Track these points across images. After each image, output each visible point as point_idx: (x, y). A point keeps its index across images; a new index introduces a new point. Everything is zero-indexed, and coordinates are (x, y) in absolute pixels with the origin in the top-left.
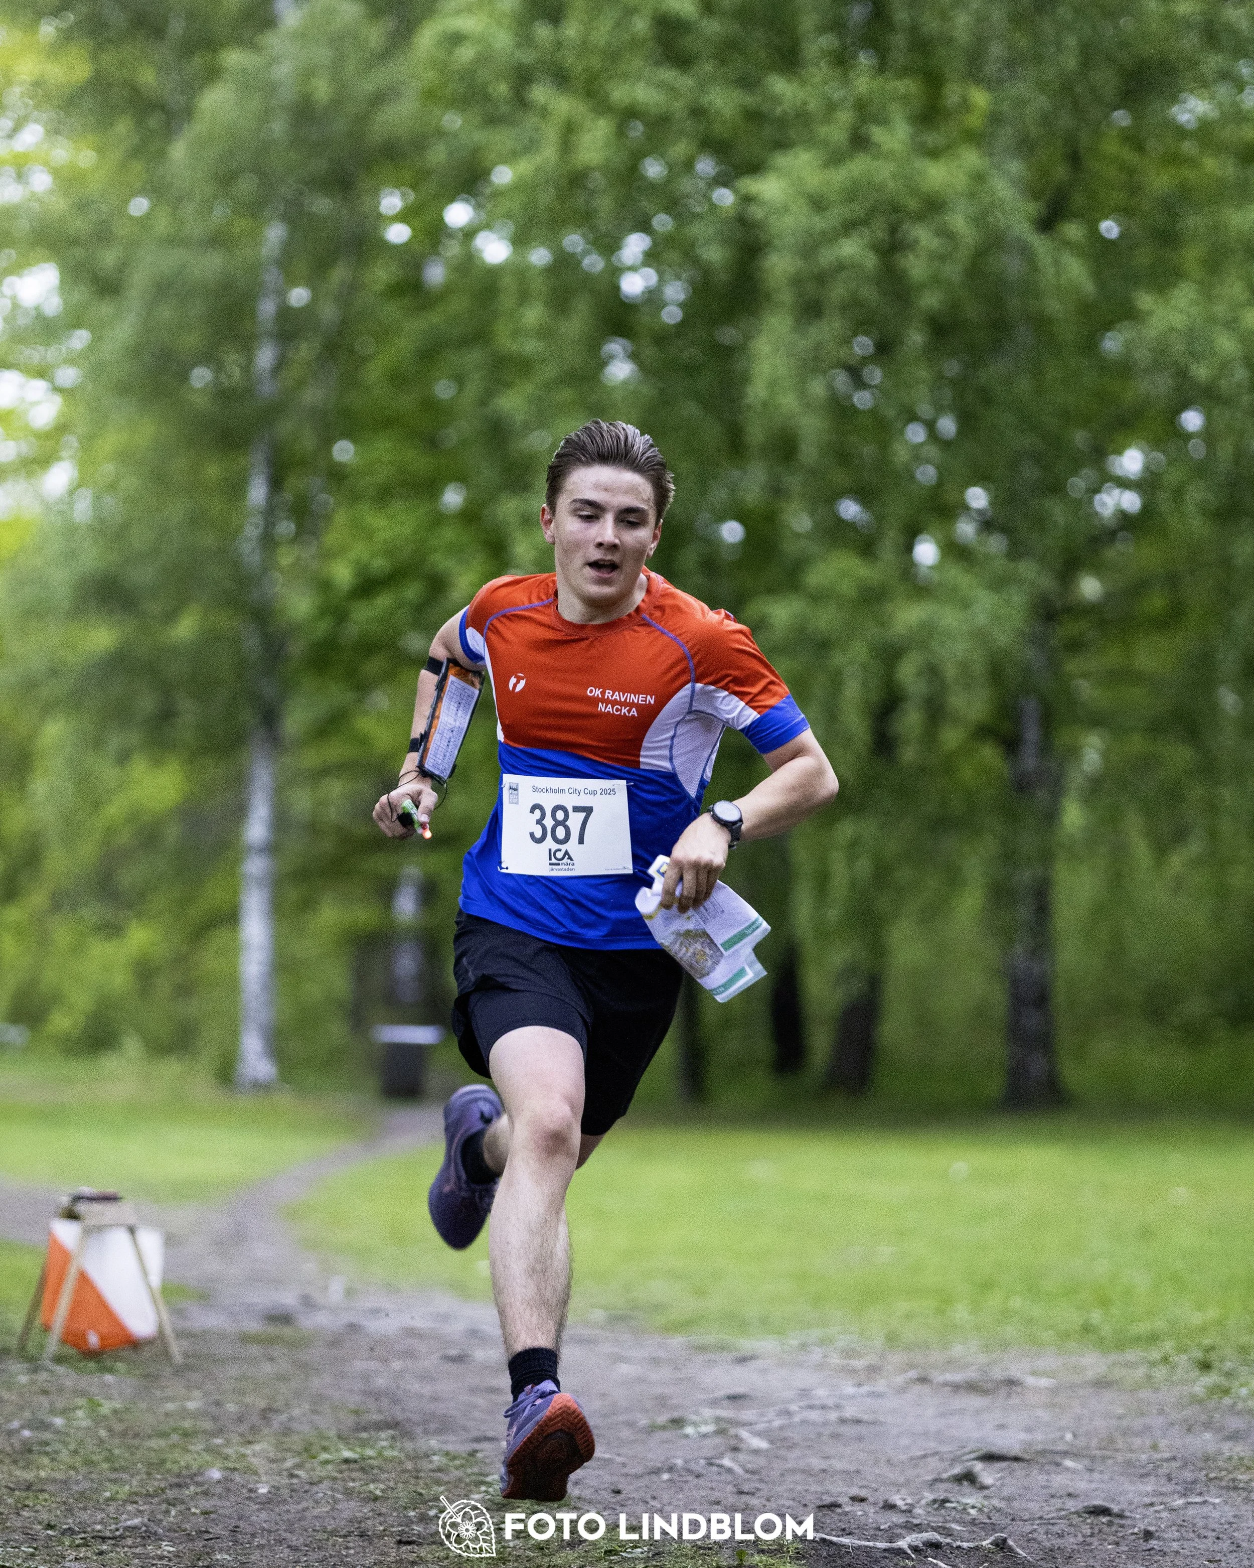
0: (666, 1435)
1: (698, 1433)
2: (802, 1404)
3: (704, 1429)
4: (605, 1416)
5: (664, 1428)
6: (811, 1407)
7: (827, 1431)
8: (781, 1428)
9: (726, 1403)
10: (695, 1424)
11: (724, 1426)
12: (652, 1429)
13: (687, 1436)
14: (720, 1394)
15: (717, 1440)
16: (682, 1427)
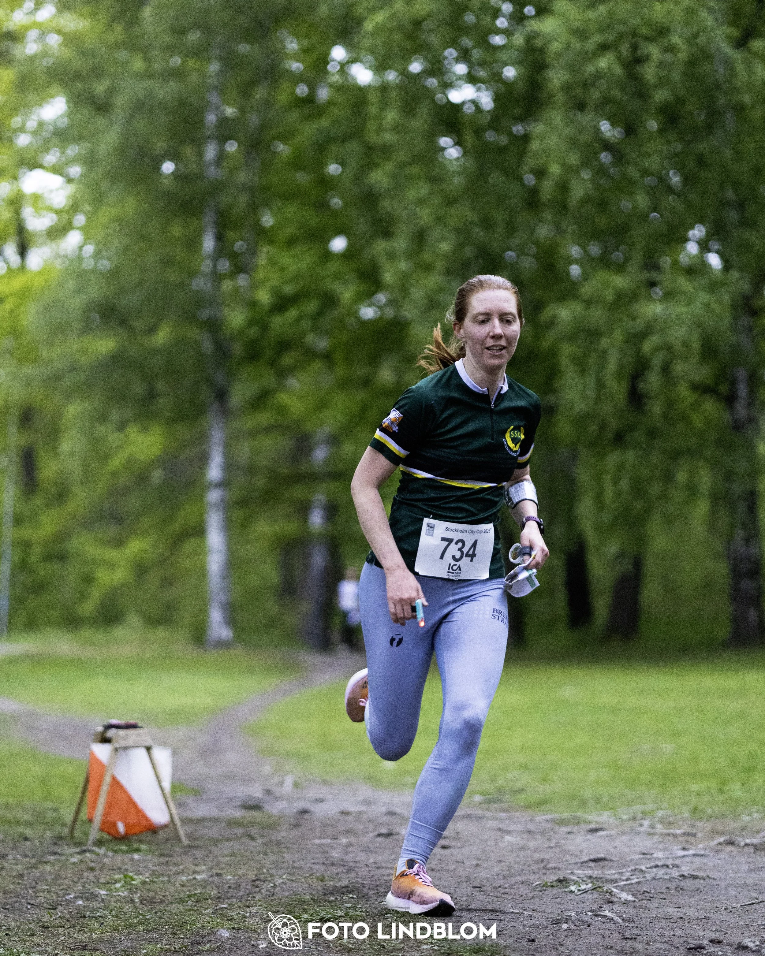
0: (555, 891)
1: (579, 890)
2: (648, 866)
3: (583, 887)
4: (505, 877)
5: (552, 886)
6: (656, 866)
7: (673, 886)
8: (639, 883)
9: (592, 864)
10: (576, 882)
11: (599, 884)
12: (545, 886)
13: (572, 892)
14: (585, 858)
15: (595, 895)
16: (567, 887)
